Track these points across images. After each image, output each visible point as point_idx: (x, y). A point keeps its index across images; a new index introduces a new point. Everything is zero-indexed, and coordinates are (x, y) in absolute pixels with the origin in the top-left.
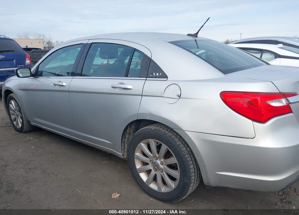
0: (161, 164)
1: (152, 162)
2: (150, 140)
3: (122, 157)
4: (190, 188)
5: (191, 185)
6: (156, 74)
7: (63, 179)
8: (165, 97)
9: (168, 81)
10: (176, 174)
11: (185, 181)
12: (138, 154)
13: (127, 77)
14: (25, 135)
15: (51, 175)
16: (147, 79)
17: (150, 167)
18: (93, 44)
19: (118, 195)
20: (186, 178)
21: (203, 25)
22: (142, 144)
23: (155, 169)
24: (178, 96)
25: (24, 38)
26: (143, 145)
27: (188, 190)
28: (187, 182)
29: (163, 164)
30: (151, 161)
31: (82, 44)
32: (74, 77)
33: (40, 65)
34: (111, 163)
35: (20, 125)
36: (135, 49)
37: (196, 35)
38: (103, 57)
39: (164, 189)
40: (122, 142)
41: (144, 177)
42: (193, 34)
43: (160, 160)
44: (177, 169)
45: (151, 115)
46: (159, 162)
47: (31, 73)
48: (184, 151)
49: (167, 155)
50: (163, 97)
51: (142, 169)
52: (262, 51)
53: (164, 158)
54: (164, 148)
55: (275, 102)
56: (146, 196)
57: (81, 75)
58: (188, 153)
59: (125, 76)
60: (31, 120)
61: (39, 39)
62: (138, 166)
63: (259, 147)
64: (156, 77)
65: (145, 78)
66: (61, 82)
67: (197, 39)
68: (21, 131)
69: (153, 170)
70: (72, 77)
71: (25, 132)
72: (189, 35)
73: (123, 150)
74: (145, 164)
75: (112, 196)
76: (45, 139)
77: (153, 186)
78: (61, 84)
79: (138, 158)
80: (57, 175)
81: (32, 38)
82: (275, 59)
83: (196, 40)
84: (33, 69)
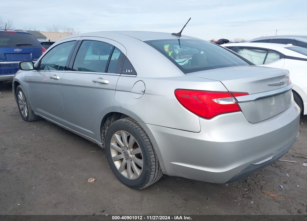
0: (130, 153)
1: (124, 152)
2: (121, 131)
3: (102, 146)
4: (151, 176)
5: (152, 173)
6: (128, 70)
7: (51, 164)
8: (133, 92)
9: (137, 77)
10: (141, 162)
11: (147, 170)
12: (113, 144)
13: (107, 72)
14: (29, 123)
15: (41, 159)
16: (121, 75)
17: (122, 156)
18: (84, 41)
19: (94, 180)
20: (147, 166)
21: (185, 25)
22: (115, 135)
23: (126, 158)
24: (143, 92)
25: (53, 32)
26: (117, 136)
27: (149, 178)
28: (148, 171)
29: (132, 154)
30: (123, 150)
31: (75, 41)
32: (66, 71)
33: (42, 59)
34: (98, 153)
35: (26, 115)
36: (115, 47)
37: (179, 34)
38: (94, 53)
39: (132, 177)
40: (102, 133)
41: (117, 164)
42: (177, 33)
43: (130, 150)
44: (142, 159)
45: (121, 108)
46: (129, 152)
47: (33, 67)
48: (146, 142)
49: (135, 146)
50: (131, 92)
51: (117, 158)
52: (267, 51)
53: (133, 148)
54: (132, 138)
55: (223, 100)
56: (119, 182)
57: (72, 70)
58: (150, 144)
59: (105, 72)
60: (34, 111)
61: (67, 33)
62: (114, 154)
63: (204, 141)
64: (128, 73)
65: (119, 74)
66: (55, 75)
67: (181, 38)
68: (26, 119)
69: (124, 159)
70: (65, 71)
71: (31, 121)
72: (173, 34)
73: (103, 140)
74: (119, 153)
75: (89, 180)
76: (46, 128)
77: (124, 173)
78: (55, 77)
79: (114, 148)
80: (47, 160)
81: (61, 32)
82: (280, 59)
83: (179, 40)
84: (36, 63)
